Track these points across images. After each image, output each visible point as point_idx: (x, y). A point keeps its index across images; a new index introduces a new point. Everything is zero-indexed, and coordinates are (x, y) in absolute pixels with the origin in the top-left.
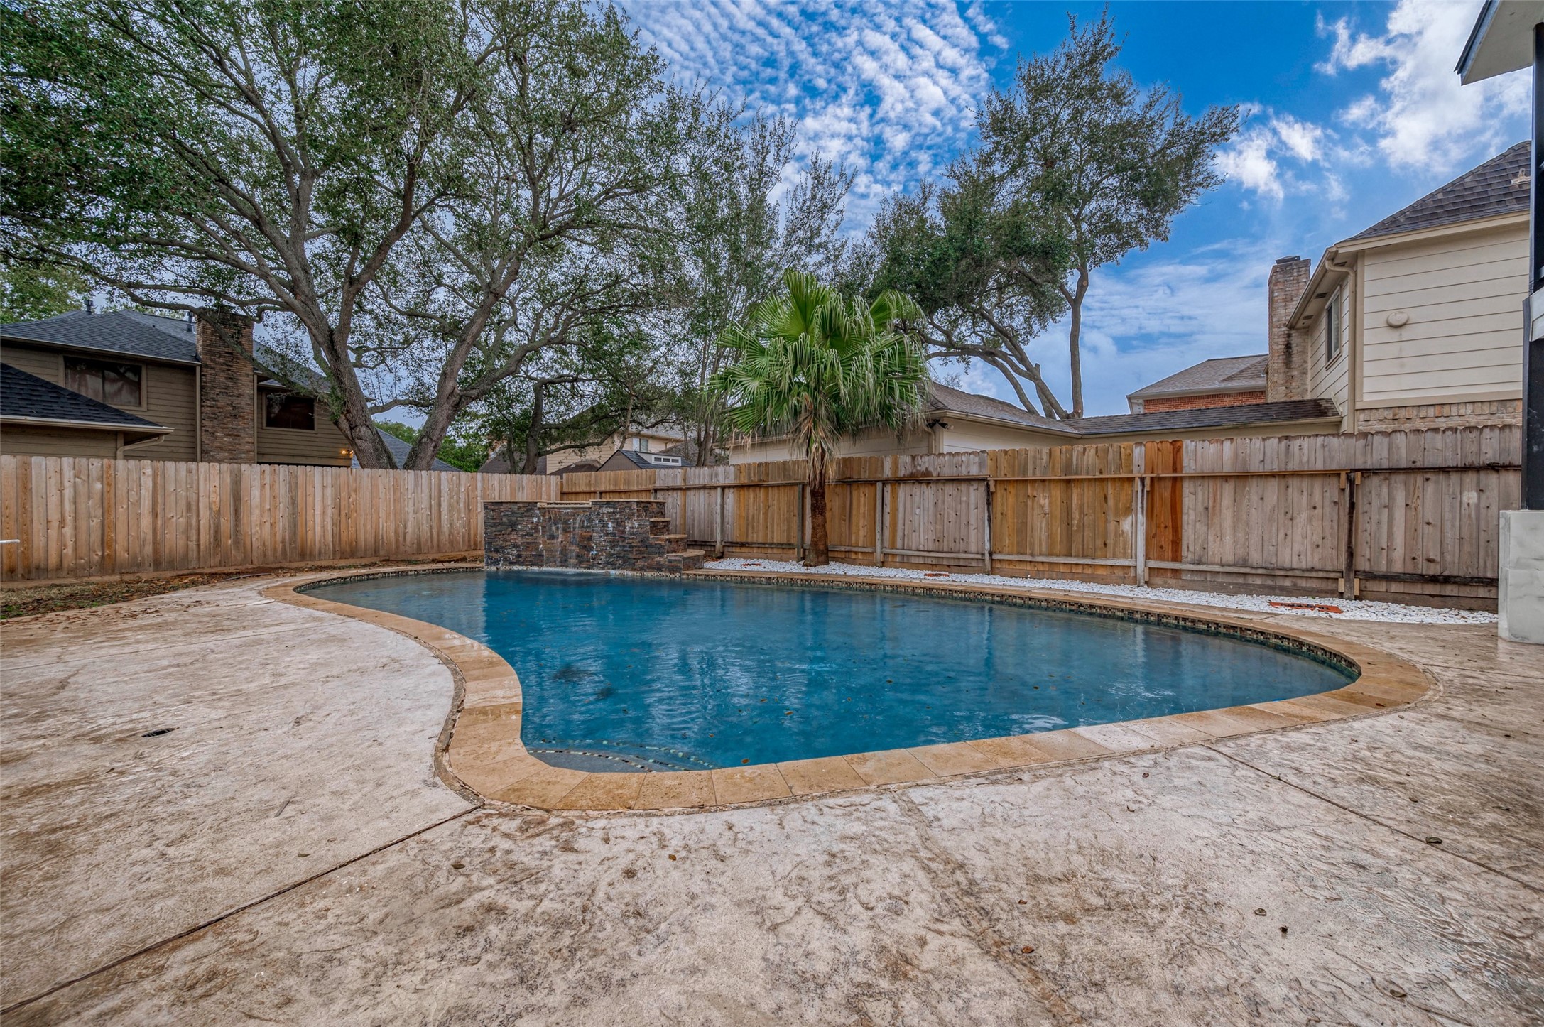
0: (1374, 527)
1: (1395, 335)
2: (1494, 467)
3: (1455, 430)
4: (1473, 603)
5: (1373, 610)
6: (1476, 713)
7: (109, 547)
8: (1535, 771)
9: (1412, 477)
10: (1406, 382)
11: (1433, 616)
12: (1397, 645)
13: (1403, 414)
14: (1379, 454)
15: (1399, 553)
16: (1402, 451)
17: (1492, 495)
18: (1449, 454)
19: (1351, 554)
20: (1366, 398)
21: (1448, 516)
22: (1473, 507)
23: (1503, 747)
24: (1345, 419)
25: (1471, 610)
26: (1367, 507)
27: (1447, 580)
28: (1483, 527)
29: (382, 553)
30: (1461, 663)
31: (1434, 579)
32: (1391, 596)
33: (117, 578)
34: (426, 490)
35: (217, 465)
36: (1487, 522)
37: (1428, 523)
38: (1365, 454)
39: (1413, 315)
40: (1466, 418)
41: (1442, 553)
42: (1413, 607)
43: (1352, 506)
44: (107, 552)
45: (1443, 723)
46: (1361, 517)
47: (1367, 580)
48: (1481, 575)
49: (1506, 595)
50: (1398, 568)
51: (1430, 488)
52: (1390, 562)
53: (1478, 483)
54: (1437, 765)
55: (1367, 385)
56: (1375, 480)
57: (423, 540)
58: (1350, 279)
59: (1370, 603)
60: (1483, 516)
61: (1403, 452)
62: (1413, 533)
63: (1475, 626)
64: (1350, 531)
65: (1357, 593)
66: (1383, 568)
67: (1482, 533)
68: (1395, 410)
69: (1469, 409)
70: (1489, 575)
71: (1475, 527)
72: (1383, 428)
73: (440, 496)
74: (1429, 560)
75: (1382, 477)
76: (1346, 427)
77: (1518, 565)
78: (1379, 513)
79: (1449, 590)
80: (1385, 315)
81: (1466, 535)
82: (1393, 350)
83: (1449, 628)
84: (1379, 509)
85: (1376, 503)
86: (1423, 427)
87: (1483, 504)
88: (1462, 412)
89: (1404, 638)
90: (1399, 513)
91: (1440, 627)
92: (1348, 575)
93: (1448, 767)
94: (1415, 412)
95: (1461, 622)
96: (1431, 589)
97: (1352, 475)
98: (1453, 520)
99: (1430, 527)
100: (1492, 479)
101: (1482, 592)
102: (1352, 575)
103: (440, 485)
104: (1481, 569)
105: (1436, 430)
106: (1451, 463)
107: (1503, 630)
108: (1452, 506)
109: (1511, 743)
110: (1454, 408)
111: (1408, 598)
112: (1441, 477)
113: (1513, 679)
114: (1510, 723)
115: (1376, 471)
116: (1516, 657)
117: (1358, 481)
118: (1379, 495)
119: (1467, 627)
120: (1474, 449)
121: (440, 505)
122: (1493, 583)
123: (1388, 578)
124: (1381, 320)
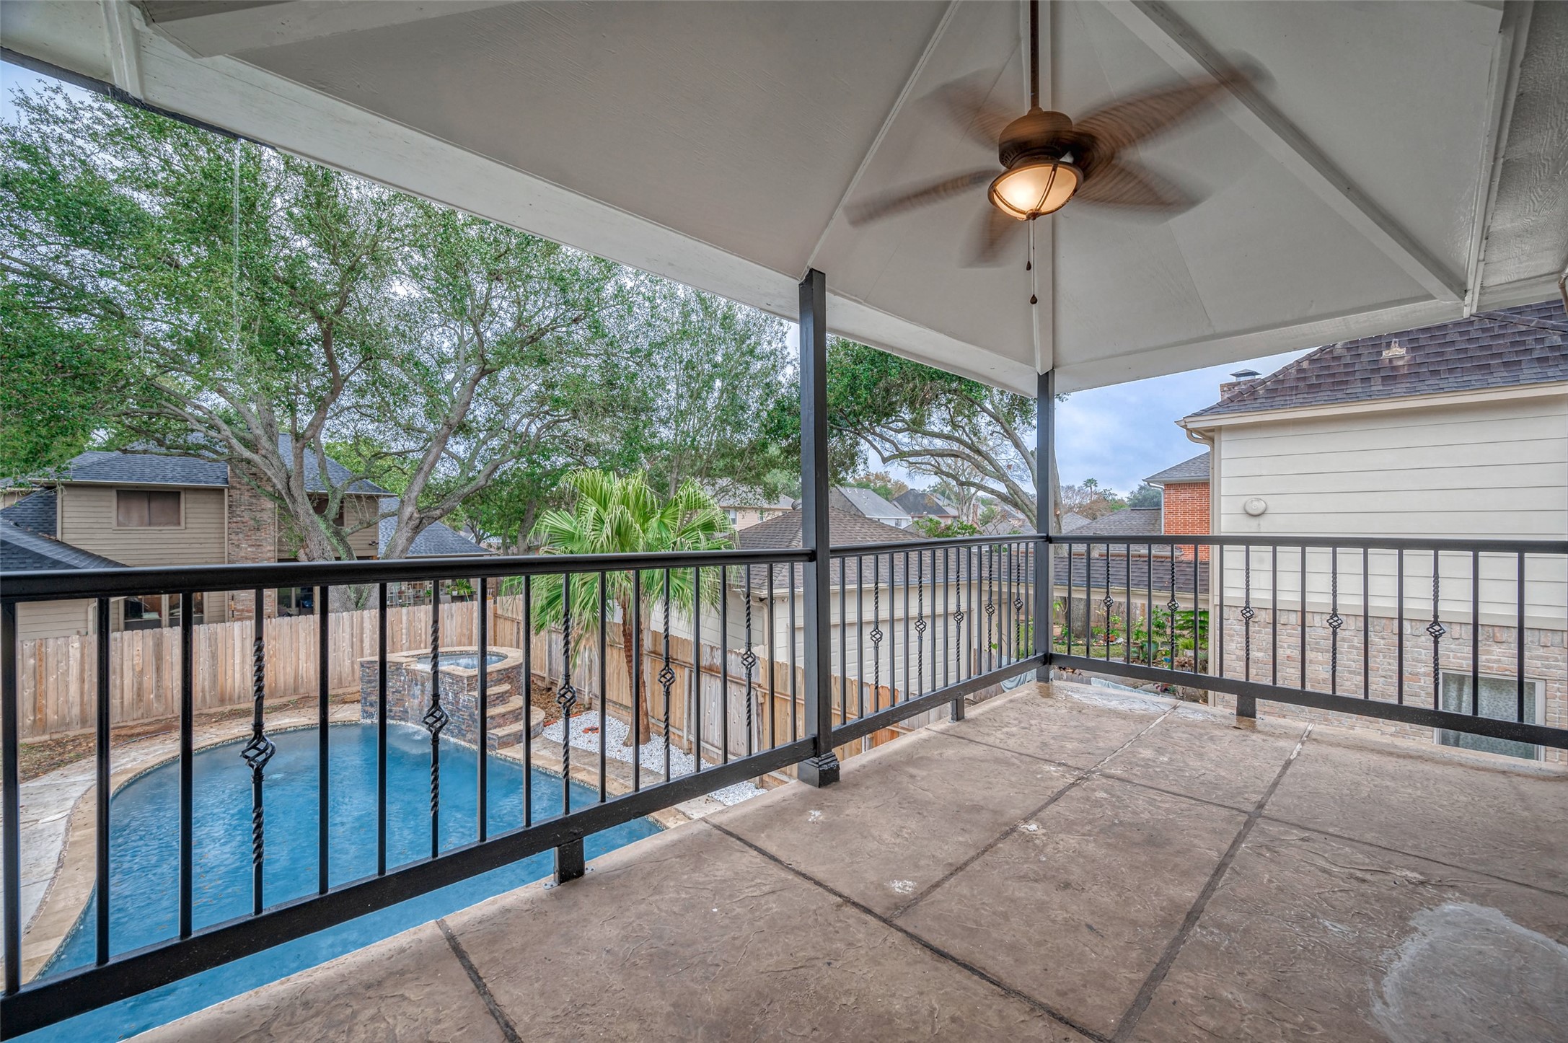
1: (1253, 524)
7: (41, 711)
29: (302, 691)
33: (46, 737)
34: (348, 630)
35: (140, 631)
44: (39, 716)
57: (344, 675)
73: (362, 634)
103: (362, 622)
121: (362, 641)
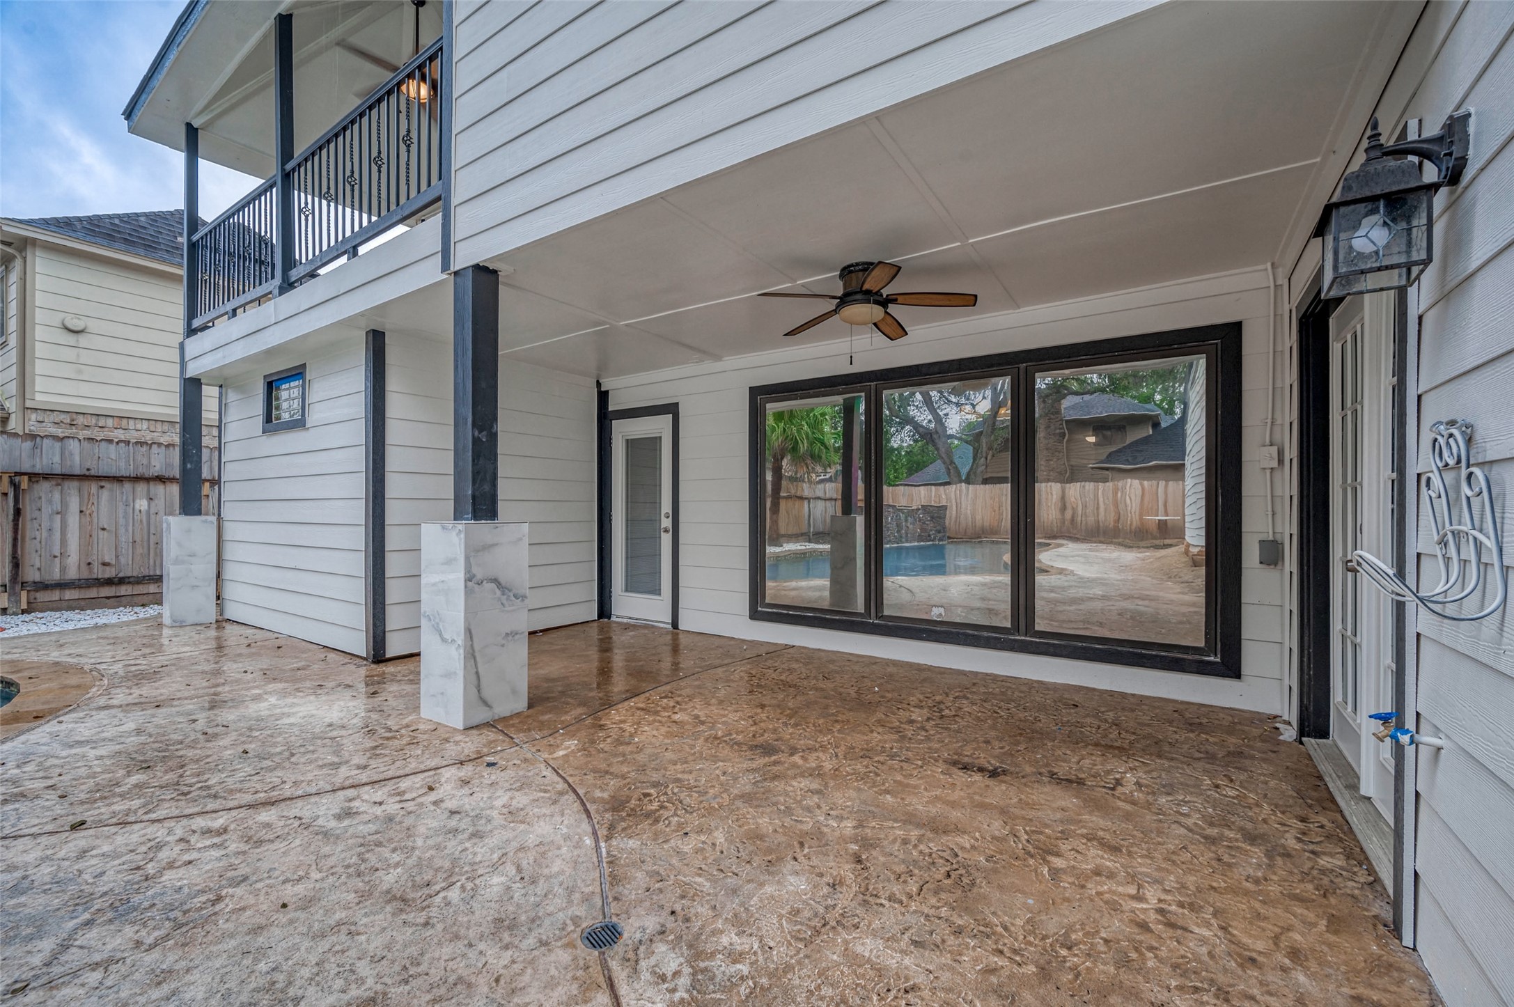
0: (45, 534)
1: (71, 339)
2: (161, 479)
3: (127, 443)
4: (145, 599)
5: (43, 621)
6: (134, 695)
8: (174, 727)
9: (86, 485)
10: (85, 389)
11: (108, 617)
12: (66, 652)
13: (80, 420)
14: (50, 458)
15: (73, 560)
16: (77, 457)
17: (160, 503)
18: (122, 464)
19: (16, 564)
20: (38, 397)
21: (121, 521)
22: (144, 513)
23: (153, 716)
24: (13, 417)
25: (144, 605)
26: (36, 514)
27: (121, 581)
28: (152, 531)
30: (127, 654)
31: (109, 582)
32: (64, 604)
36: (156, 527)
37: (103, 529)
38: (33, 456)
39: (92, 325)
40: (142, 433)
41: (117, 557)
42: (88, 612)
43: (18, 512)
45: (103, 714)
46: (28, 525)
47: (36, 590)
48: (151, 573)
49: (168, 588)
50: (72, 574)
51: (105, 495)
52: (63, 569)
53: (148, 491)
54: (92, 754)
55: (40, 384)
56: (45, 486)
58: (18, 263)
59: (40, 615)
60: (152, 521)
61: (77, 459)
62: (87, 539)
63: (146, 619)
64: (15, 540)
65: (24, 606)
66: (56, 575)
67: (152, 536)
68: (72, 417)
69: (145, 425)
70: (158, 573)
71: (145, 530)
72: (59, 432)
74: (104, 564)
75: (54, 482)
76: (13, 425)
77: (177, 561)
78: (51, 519)
79: (124, 590)
80: (62, 315)
81: (138, 539)
82: (70, 354)
83: (120, 625)
84: (51, 515)
85: (46, 510)
86: (99, 435)
87: (152, 511)
88: (139, 427)
89: (73, 644)
90: (73, 520)
91: (113, 626)
92: (13, 588)
93: (102, 752)
94: (93, 421)
95: (134, 617)
96: (107, 591)
97: (17, 479)
98: (126, 526)
99: (105, 533)
100: (159, 489)
101: (152, 588)
102: (18, 587)
104: (151, 568)
105: (110, 441)
106: (124, 473)
107: (167, 620)
108: (125, 512)
109: (160, 710)
110: (131, 422)
111: (83, 603)
112: (116, 486)
113: (168, 657)
114: (161, 695)
115: (46, 476)
116: (174, 639)
117: (24, 485)
118: (50, 502)
119: (138, 621)
120: (145, 462)
122: (159, 579)
123: (62, 586)
124: (56, 319)
